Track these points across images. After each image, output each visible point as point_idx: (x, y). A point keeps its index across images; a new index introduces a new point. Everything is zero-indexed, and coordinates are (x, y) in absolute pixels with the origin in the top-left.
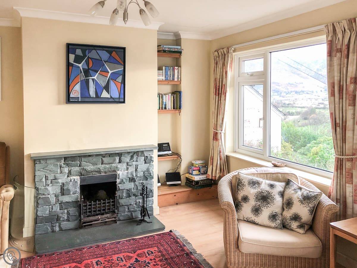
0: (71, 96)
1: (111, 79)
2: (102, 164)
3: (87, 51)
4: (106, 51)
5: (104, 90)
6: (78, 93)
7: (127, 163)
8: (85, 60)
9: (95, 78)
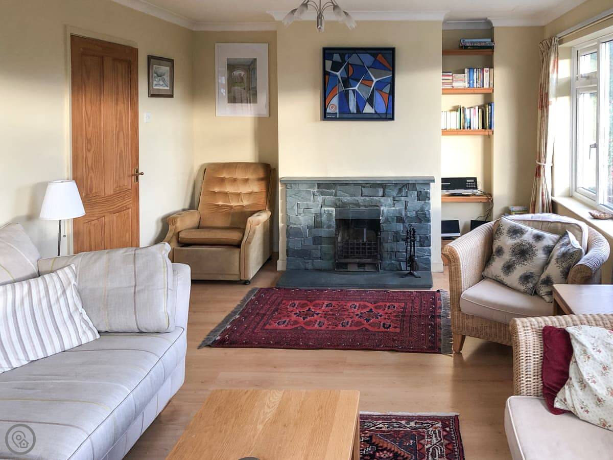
0: (328, 111)
1: (376, 89)
2: (361, 196)
3: (347, 56)
4: (371, 54)
5: (367, 103)
6: (336, 107)
7: (394, 197)
8: (343, 67)
9: (356, 88)
